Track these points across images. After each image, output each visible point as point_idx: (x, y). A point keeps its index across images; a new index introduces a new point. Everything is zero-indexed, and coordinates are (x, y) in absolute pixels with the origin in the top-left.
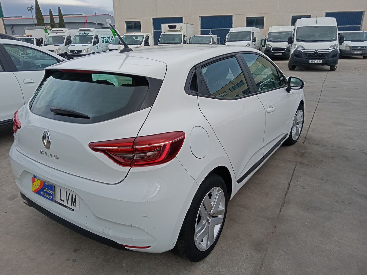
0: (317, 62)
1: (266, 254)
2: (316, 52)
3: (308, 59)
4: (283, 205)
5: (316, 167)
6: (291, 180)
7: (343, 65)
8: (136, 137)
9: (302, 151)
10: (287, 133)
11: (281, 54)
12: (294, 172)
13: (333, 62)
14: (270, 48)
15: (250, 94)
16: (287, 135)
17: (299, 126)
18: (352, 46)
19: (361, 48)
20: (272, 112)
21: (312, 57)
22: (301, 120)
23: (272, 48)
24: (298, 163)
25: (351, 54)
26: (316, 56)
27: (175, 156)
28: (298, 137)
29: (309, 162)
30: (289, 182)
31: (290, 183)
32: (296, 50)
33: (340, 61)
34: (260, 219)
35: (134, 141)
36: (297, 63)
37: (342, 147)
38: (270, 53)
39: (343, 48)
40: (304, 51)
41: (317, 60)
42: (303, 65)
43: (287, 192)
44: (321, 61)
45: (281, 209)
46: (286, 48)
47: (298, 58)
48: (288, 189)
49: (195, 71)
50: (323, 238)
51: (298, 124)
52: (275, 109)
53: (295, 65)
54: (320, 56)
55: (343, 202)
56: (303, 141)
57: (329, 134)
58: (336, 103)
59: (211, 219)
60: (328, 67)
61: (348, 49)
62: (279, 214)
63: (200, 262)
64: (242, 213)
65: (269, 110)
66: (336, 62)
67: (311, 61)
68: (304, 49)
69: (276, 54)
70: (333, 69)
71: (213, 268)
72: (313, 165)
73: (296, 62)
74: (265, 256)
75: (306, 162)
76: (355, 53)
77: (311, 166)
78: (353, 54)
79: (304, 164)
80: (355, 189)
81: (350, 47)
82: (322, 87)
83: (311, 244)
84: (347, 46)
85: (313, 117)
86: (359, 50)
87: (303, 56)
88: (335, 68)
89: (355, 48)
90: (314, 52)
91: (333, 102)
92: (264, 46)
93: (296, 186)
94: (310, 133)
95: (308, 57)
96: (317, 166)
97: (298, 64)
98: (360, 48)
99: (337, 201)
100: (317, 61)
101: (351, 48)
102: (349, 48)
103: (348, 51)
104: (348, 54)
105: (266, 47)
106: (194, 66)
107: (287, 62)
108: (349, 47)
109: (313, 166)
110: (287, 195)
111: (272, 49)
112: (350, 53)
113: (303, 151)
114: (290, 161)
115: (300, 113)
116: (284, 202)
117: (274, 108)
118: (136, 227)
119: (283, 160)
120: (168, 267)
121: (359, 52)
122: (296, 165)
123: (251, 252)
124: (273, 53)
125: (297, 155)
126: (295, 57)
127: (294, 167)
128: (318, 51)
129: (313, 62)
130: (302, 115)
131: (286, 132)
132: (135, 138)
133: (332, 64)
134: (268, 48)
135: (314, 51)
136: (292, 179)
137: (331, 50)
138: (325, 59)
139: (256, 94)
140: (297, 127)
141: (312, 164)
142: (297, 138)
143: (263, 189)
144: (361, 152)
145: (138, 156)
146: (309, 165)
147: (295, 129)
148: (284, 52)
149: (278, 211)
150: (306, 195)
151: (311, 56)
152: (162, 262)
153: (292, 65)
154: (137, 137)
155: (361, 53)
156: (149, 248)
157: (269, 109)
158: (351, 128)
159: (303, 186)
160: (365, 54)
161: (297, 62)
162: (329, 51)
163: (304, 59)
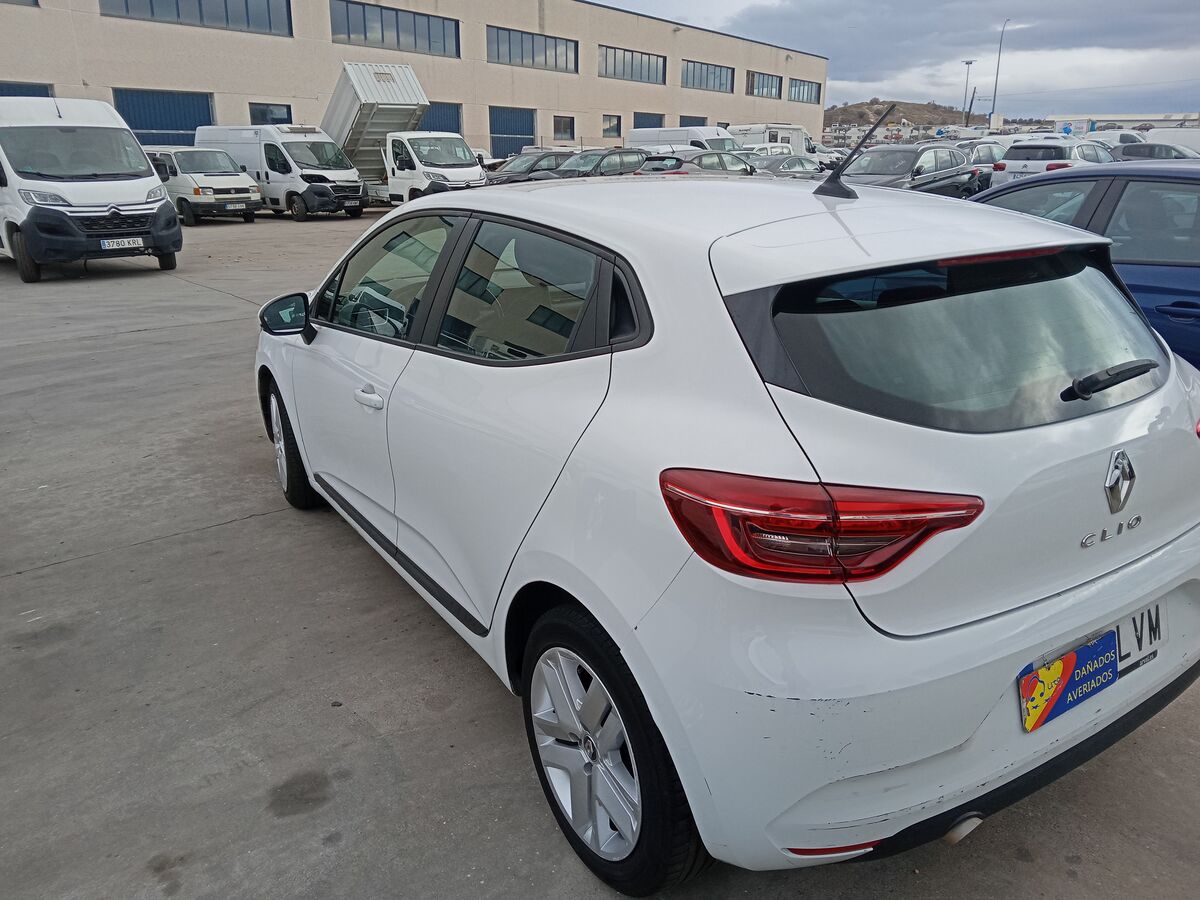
0: (127, 246)
2: (114, 213)
3: (96, 236)
21: (106, 231)
26: (117, 226)
32: (35, 209)
40: (71, 212)
41: (125, 240)
44: (139, 242)
54: (132, 225)
60: (155, 261)
67: (110, 245)
68: (70, 206)
87: (75, 227)
88: (176, 259)
90: (107, 214)
95: (91, 232)
100: (126, 243)
126: (42, 234)
128: (121, 208)
129: (115, 247)
135: (105, 209)
137: (156, 205)
138: (148, 233)
151: (103, 226)
162: (152, 209)
163: (84, 239)
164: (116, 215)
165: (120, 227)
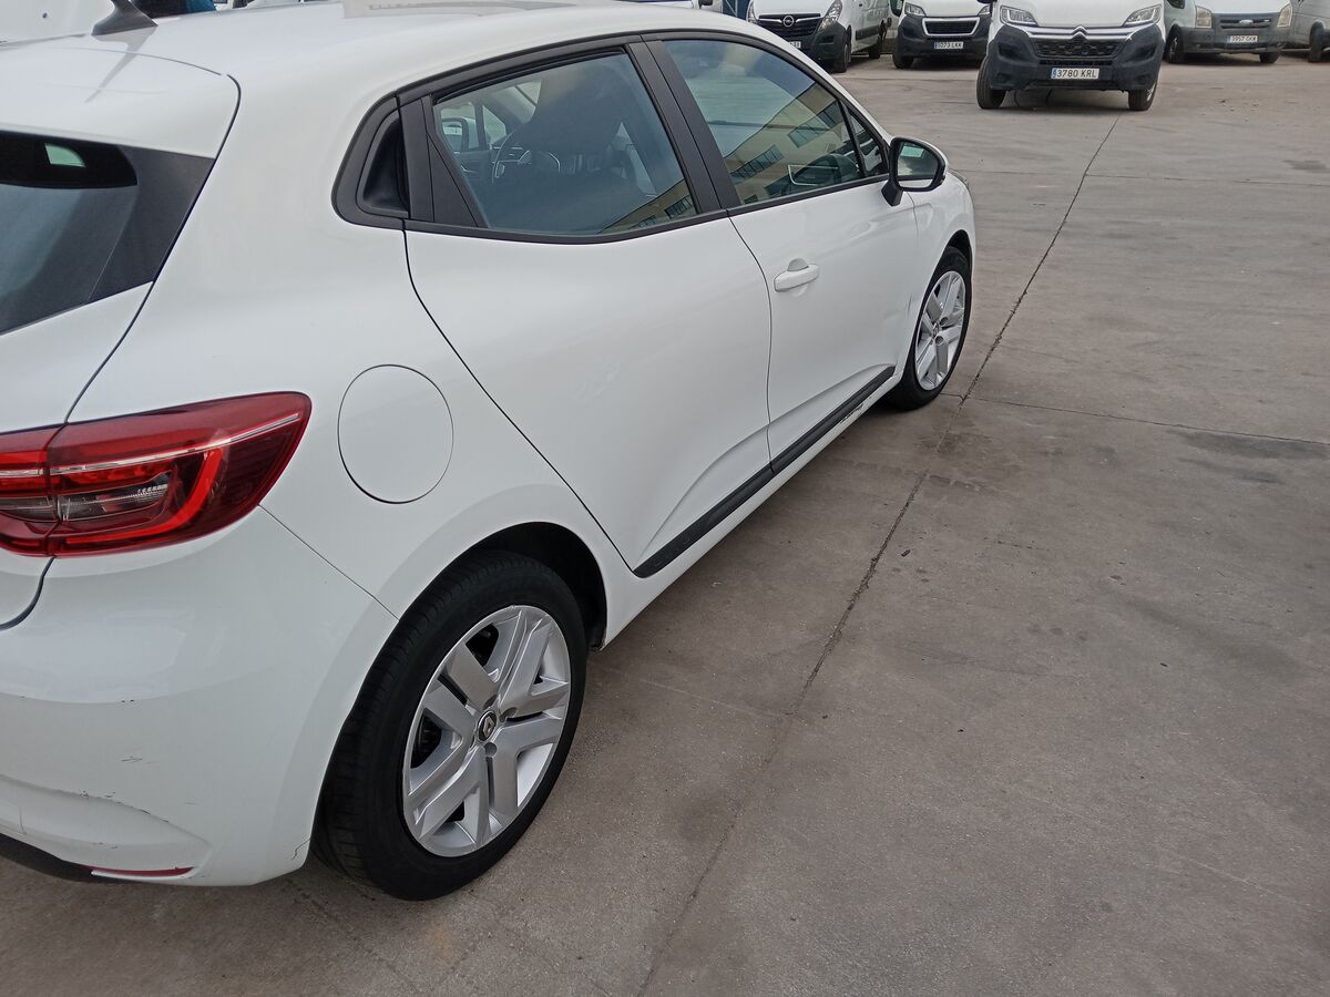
0: (1079, 77)
1: (719, 848)
2: (1080, 37)
3: (1050, 63)
4: (829, 648)
5: (992, 492)
6: (885, 546)
7: (1179, 90)
8: (61, 427)
9: (953, 432)
10: (892, 363)
11: (960, 45)
12: (901, 515)
13: (1140, 79)
14: (919, 20)
15: (698, 213)
16: (890, 372)
17: (951, 333)
18: (1221, 15)
19: (1254, 22)
20: (805, 287)
21: (1060, 57)
22: (955, 310)
23: (924, 20)
24: (928, 475)
25: (1217, 45)
26: (1077, 53)
27: (256, 502)
28: (944, 376)
29: (968, 474)
30: (875, 556)
31: (877, 559)
32: (1005, 28)
33: (1167, 72)
34: (730, 706)
35: (49, 443)
36: (1005, 82)
37: (1102, 413)
38: (917, 40)
39: (1190, 21)
40: (1034, 34)
41: (1080, 70)
42: (1028, 88)
43: (857, 595)
44: (1095, 73)
45: (819, 665)
46: (978, 19)
47: (1012, 62)
48: (865, 584)
49: (395, 116)
50: (949, 778)
51: (944, 328)
52: (818, 271)
53: (999, 87)
54: (1093, 53)
55: (1057, 631)
56: (964, 392)
57: (1067, 361)
58: (1120, 237)
59: (499, 730)
60: (1122, 97)
61: (1207, 25)
62: (806, 687)
63: (459, 892)
64: (669, 688)
65: (784, 281)
66: (1149, 78)
67: (1060, 74)
68: (1036, 26)
69: (940, 46)
70: (1138, 104)
71: (502, 915)
72: (979, 484)
73: (1003, 75)
74: (715, 858)
75: (956, 475)
76: (1232, 40)
77: (971, 487)
78: (1222, 46)
79: (948, 481)
80: (1114, 577)
81: (1214, 17)
82: (1085, 175)
83: (899, 804)
84: (1202, 15)
85: (1025, 293)
86: (1246, 30)
87: (1031, 51)
88: (1149, 99)
89: (1229, 22)
90: (1071, 37)
91: (1112, 236)
92: (898, 13)
93: (899, 570)
94: (998, 356)
95: (1046, 58)
96: (993, 488)
97: (1008, 84)
98: (1249, 21)
99: (1035, 630)
100: (1080, 74)
101: (1218, 21)
102: (1208, 20)
103: (1207, 35)
104: (1203, 46)
105: (903, 15)
106: (395, 95)
107: (974, 75)
108: (1210, 18)
109: (977, 489)
110: (854, 609)
111: (927, 24)
112: (1211, 41)
113: (955, 431)
114: (897, 472)
115: (954, 283)
116: (837, 636)
117: (812, 268)
118: (108, 801)
119: (875, 466)
120: (330, 917)
121: (1245, 40)
122: (916, 489)
123: (665, 842)
124: (929, 38)
125: (929, 445)
126: (1001, 58)
127: (907, 495)
128: (1088, 31)
129: (1066, 77)
130: (961, 288)
131: (889, 362)
132: (57, 429)
133: (1136, 86)
134: (911, 21)
135: (1072, 31)
136: (889, 544)
137: (1135, 30)
138: (1110, 63)
139: (728, 215)
140: (939, 339)
141: (975, 482)
142: (940, 379)
143: (771, 588)
144: (1169, 432)
145: (76, 510)
146: (965, 485)
147: (932, 349)
148: (969, 38)
149: (807, 673)
150: (926, 607)
151: (1061, 52)
152: (308, 897)
153: (992, 87)
154: (66, 424)
155: (1252, 41)
156: (186, 876)
157: (786, 277)
158: (1153, 336)
159: (924, 572)
160: (1264, 45)
161: (1007, 77)
162: (1126, 34)
163: (1035, 65)
164: (1079, 40)
165: (1081, 54)
